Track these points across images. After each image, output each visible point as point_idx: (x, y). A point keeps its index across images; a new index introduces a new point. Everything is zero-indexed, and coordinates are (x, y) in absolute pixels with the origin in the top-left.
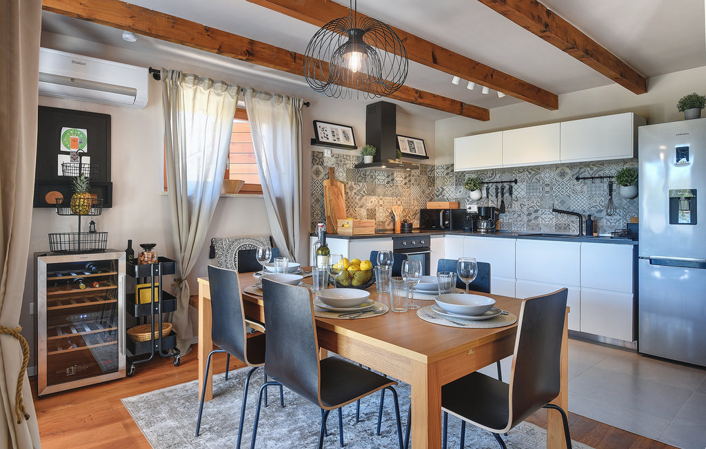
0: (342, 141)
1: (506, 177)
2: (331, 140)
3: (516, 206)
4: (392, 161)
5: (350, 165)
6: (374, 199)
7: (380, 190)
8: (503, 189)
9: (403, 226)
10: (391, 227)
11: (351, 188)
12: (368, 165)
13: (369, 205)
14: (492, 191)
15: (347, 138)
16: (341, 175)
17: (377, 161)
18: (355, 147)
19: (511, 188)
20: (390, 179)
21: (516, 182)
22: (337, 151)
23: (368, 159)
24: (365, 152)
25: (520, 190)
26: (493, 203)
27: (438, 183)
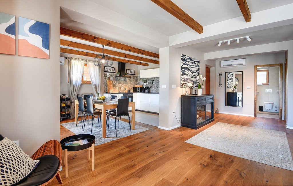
0: (112, 71)
1: (152, 80)
2: (109, 71)
3: (154, 86)
4: (124, 76)
5: (114, 77)
6: (120, 85)
7: (122, 82)
8: (151, 82)
9: (128, 91)
10: (125, 91)
11: (114, 82)
12: (118, 77)
13: (119, 86)
14: (149, 83)
15: (113, 70)
16: (111, 79)
17: (120, 76)
18: (115, 73)
19: (153, 82)
20: (125, 80)
21: (153, 81)
22: (110, 73)
23: (118, 75)
24: (118, 74)
25: (154, 83)
26: (149, 86)
27: (138, 81)
